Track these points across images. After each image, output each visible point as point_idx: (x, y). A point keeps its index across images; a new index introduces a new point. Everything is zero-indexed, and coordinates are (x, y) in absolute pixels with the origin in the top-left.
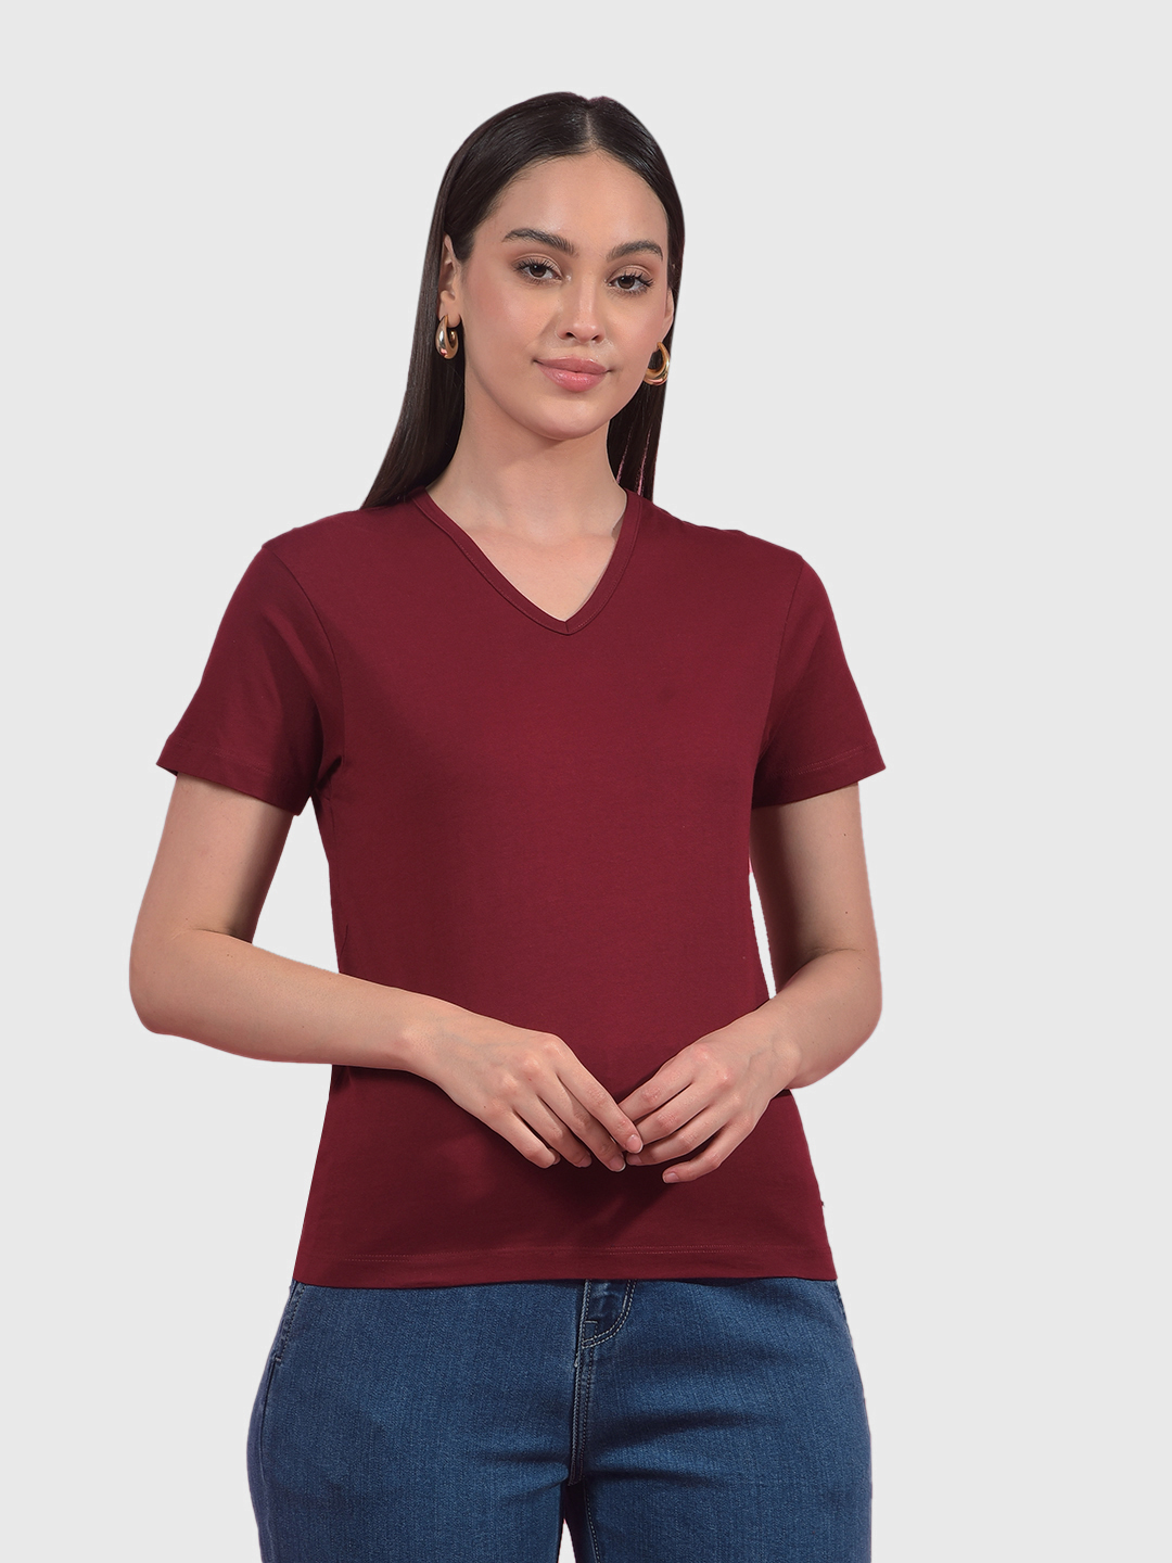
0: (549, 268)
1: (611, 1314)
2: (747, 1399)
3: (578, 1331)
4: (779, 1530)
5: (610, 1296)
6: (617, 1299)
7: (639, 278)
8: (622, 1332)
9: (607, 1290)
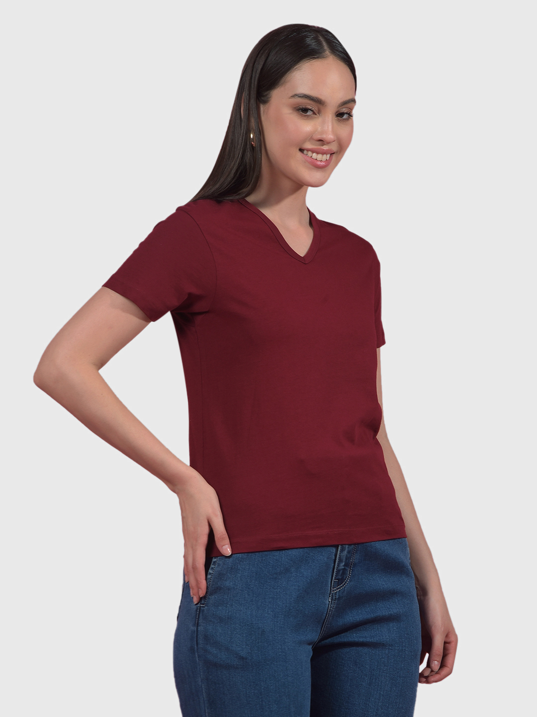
0: (310, 110)
1: (344, 577)
2: (390, 611)
3: (331, 585)
4: (395, 669)
5: (345, 569)
6: (346, 569)
7: (346, 113)
8: (348, 585)
9: (344, 566)
